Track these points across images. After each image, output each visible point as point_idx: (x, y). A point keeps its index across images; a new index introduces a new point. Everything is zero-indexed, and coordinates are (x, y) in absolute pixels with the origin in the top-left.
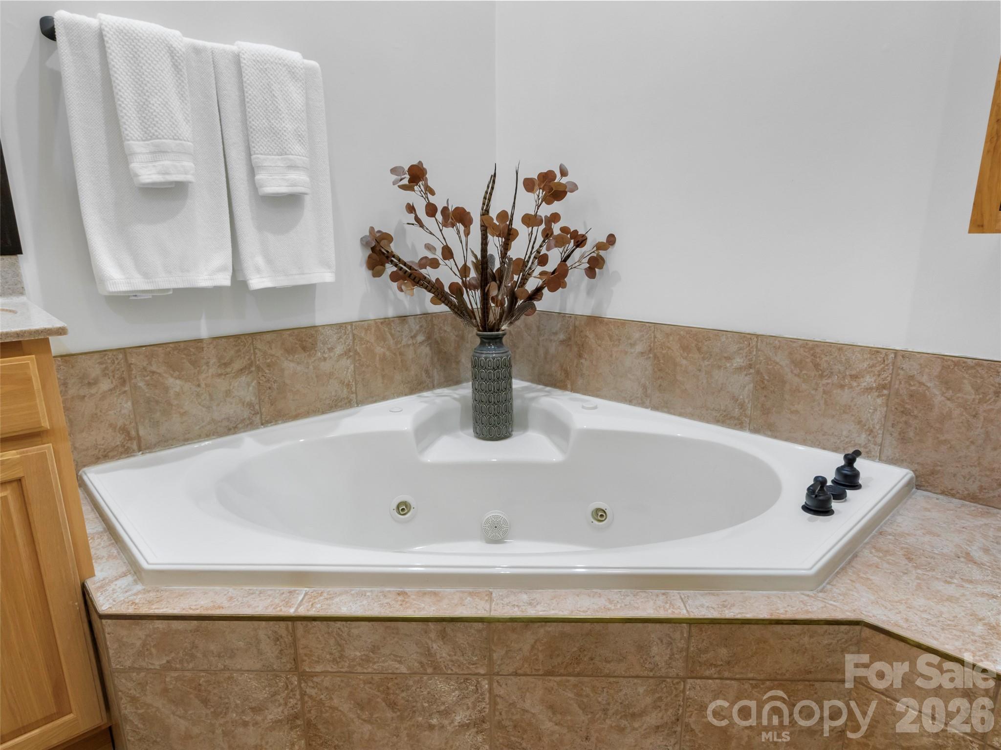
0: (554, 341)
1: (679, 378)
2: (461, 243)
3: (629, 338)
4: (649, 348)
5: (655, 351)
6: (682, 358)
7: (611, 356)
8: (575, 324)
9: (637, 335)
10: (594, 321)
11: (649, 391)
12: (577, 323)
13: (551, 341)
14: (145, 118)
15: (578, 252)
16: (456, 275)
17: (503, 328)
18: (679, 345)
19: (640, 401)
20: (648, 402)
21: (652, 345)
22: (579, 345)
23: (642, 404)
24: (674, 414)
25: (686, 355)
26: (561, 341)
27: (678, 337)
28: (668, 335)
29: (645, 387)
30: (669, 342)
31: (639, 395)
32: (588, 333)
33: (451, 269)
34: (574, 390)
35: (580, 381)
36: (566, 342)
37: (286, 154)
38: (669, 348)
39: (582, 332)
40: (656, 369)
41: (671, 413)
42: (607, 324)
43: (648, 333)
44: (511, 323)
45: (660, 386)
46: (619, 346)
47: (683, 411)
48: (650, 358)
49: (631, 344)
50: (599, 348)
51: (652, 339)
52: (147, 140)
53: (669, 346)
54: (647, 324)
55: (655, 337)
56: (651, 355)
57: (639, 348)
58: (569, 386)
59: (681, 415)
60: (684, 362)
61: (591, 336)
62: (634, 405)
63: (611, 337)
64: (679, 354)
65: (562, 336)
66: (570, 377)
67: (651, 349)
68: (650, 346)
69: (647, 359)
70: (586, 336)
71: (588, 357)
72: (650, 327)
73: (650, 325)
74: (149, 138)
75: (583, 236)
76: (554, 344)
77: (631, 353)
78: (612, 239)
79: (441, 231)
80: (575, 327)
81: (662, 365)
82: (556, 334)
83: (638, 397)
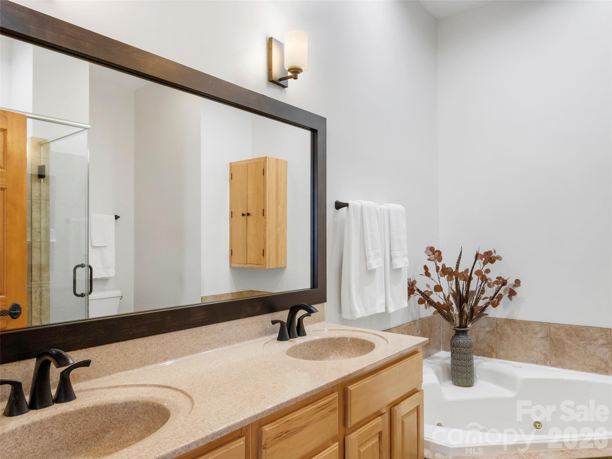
0: (483, 332)
1: (567, 350)
2: (449, 284)
3: (533, 330)
4: (547, 335)
5: (551, 336)
6: (567, 340)
7: (522, 339)
8: (497, 323)
9: (538, 329)
10: (509, 321)
11: (549, 357)
12: (498, 322)
13: (480, 331)
14: (372, 241)
15: (504, 287)
16: (442, 299)
17: (468, 326)
18: (565, 333)
19: (543, 362)
20: (548, 363)
21: (549, 333)
22: (500, 333)
23: (545, 364)
24: (566, 368)
25: (570, 338)
26: (487, 332)
27: (564, 329)
28: (558, 329)
29: (546, 355)
30: (559, 332)
31: (542, 359)
32: (506, 327)
33: (440, 297)
34: (497, 357)
35: (502, 353)
36: (492, 332)
37: (403, 250)
38: (559, 335)
39: (502, 327)
40: (552, 346)
41: (564, 368)
42: (518, 323)
43: (545, 328)
44: (472, 323)
45: (555, 354)
46: (527, 334)
47: (571, 367)
48: (547, 340)
49: (535, 333)
50: (514, 335)
51: (548, 331)
52: (373, 250)
53: (559, 334)
54: (544, 323)
55: (550, 330)
56: (548, 339)
57: (540, 335)
58: (494, 356)
59: (570, 369)
60: (569, 342)
61: (508, 329)
62: (540, 365)
63: (522, 330)
64: (566, 338)
65: (488, 329)
66: (494, 351)
67: (548, 336)
68: (547, 334)
69: (546, 340)
70: (505, 329)
71: (506, 340)
72: (546, 325)
73: (547, 324)
74: (373, 249)
75: (506, 280)
76: (483, 333)
77: (535, 338)
78: (518, 281)
79: (439, 278)
80: (497, 325)
81: (556, 344)
82: (484, 328)
83: (542, 360)
